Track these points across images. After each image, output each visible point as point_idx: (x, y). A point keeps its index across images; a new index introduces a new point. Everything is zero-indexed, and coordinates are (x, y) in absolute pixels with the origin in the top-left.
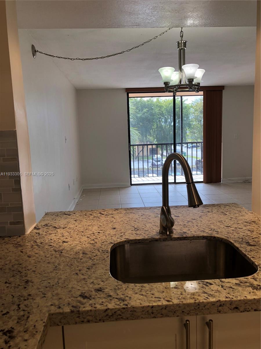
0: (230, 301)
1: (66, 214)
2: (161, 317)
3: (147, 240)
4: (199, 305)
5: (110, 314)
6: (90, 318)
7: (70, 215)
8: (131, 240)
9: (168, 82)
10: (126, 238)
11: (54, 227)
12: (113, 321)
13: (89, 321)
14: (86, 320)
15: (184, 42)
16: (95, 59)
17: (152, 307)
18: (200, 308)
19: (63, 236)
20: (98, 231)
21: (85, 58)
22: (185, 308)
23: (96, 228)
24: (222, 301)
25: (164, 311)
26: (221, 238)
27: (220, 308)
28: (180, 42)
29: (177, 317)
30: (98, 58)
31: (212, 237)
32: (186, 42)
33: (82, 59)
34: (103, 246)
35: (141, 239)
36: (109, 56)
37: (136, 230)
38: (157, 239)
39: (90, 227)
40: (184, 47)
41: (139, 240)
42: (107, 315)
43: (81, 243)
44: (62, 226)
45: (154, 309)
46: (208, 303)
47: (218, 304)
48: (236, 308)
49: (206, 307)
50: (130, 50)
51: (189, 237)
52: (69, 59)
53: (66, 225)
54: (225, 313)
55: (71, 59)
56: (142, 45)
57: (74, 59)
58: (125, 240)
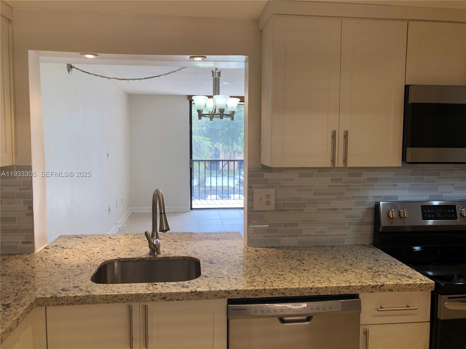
0: (160, 293)
1: (78, 237)
2: (113, 303)
3: (135, 258)
4: (139, 295)
5: (78, 300)
6: (64, 302)
7: (81, 238)
8: (121, 258)
9: (201, 110)
10: (118, 257)
11: (62, 247)
12: (79, 304)
13: (63, 304)
14: (61, 303)
15: (218, 72)
16: (132, 79)
17: (107, 296)
18: (140, 297)
19: (67, 254)
20: (99, 252)
21: (122, 78)
22: (129, 297)
23: (98, 249)
24: (154, 293)
25: (115, 299)
26: (195, 258)
27: (153, 298)
28: (214, 71)
29: (123, 303)
30: (135, 79)
31: (189, 257)
32: (220, 72)
33: (119, 79)
34: (95, 262)
35: (130, 258)
36: (146, 78)
37: (131, 251)
38: (144, 258)
39: (93, 249)
40: (218, 76)
41: (129, 258)
42: (76, 300)
43: (79, 260)
44: (70, 247)
45: (108, 297)
46: (145, 294)
47: (152, 295)
48: (164, 298)
49: (144, 297)
50: (167, 74)
51: (171, 257)
52: (106, 77)
53: (73, 246)
54: (157, 301)
55: (108, 78)
56: (179, 70)
57: (111, 78)
58: (117, 258)
